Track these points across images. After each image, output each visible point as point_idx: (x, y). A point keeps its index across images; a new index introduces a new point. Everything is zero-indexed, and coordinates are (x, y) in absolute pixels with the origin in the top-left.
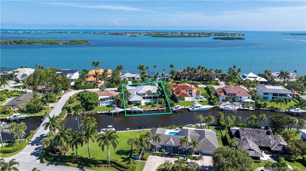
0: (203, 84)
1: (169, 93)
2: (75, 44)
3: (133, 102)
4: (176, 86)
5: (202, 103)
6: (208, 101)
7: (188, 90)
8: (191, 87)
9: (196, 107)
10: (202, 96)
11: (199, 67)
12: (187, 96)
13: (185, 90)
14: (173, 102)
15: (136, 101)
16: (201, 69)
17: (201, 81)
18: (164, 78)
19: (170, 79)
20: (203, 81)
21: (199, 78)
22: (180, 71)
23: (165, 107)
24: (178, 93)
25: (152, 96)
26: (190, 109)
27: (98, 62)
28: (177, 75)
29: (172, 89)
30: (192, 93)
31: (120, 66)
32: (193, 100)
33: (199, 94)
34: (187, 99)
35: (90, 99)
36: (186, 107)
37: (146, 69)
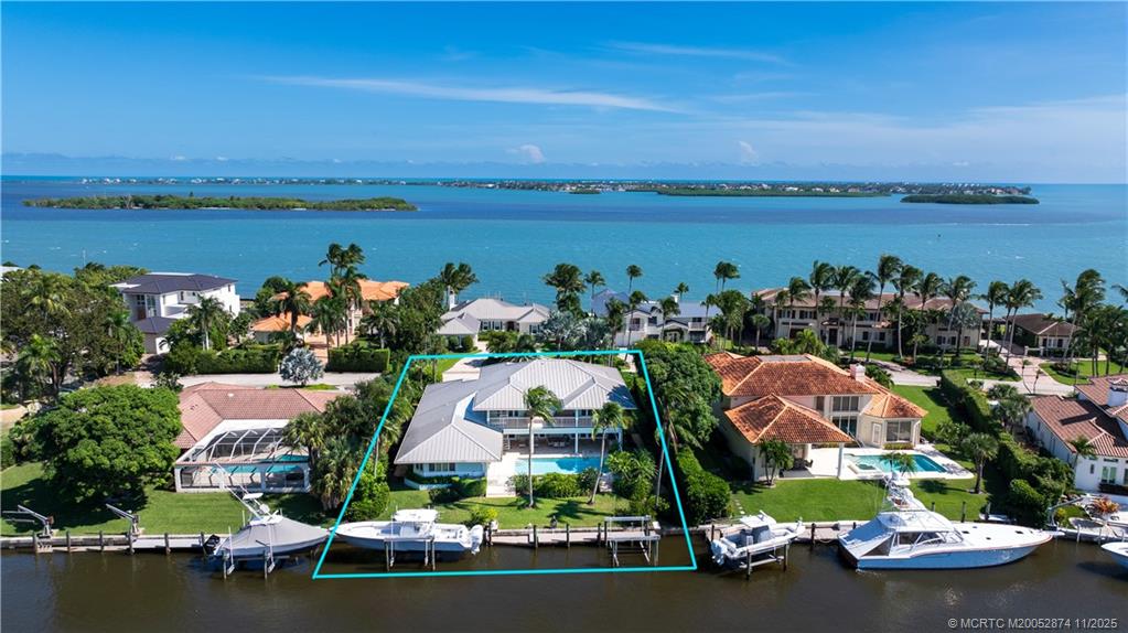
0: (912, 367)
1: (695, 414)
2: (355, 209)
3: (426, 473)
4: (747, 369)
5: (937, 497)
6: (982, 486)
7: (828, 401)
8: (853, 377)
9: (908, 538)
10: (928, 447)
11: (887, 266)
12: (821, 439)
13: (811, 400)
14: (716, 483)
15: (452, 466)
16: (898, 276)
17: (896, 352)
18: (680, 330)
19: (709, 335)
20: (908, 351)
21: (882, 336)
22: (768, 293)
23: (656, 525)
24: (757, 418)
25: (577, 431)
26: (859, 550)
27: (353, 247)
28: (753, 312)
29: (716, 389)
30: (854, 422)
31: (456, 267)
32: (869, 475)
33: (907, 427)
34: (824, 462)
35: (92, 437)
36: (825, 534)
37: (590, 286)
